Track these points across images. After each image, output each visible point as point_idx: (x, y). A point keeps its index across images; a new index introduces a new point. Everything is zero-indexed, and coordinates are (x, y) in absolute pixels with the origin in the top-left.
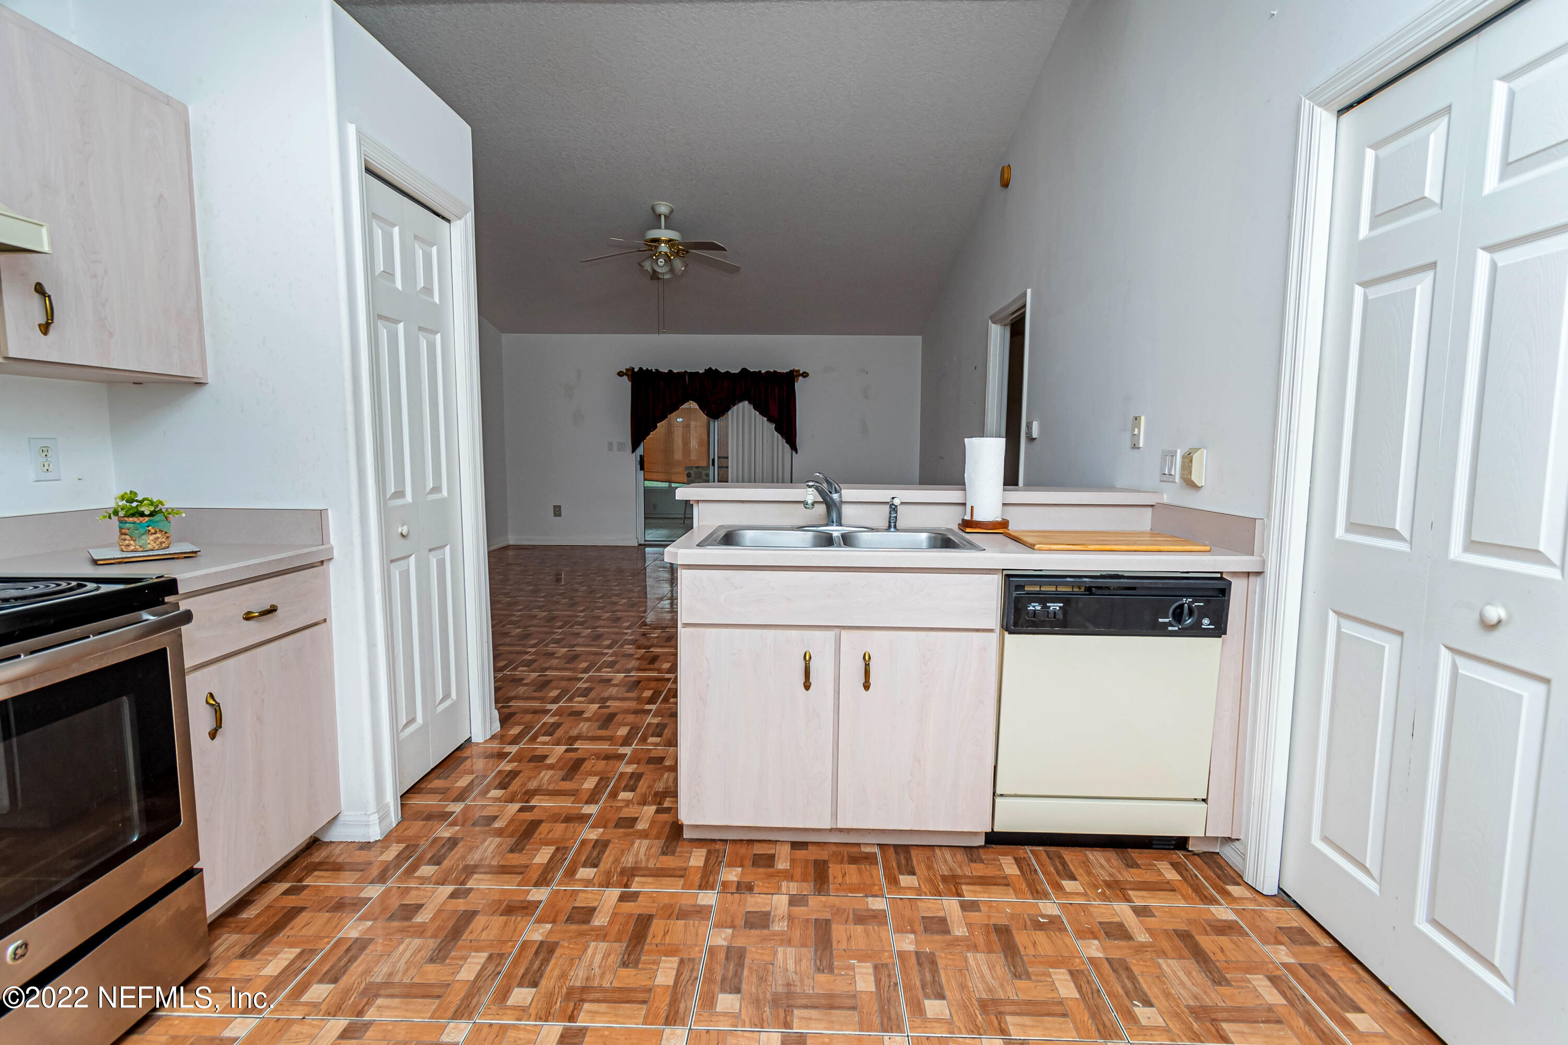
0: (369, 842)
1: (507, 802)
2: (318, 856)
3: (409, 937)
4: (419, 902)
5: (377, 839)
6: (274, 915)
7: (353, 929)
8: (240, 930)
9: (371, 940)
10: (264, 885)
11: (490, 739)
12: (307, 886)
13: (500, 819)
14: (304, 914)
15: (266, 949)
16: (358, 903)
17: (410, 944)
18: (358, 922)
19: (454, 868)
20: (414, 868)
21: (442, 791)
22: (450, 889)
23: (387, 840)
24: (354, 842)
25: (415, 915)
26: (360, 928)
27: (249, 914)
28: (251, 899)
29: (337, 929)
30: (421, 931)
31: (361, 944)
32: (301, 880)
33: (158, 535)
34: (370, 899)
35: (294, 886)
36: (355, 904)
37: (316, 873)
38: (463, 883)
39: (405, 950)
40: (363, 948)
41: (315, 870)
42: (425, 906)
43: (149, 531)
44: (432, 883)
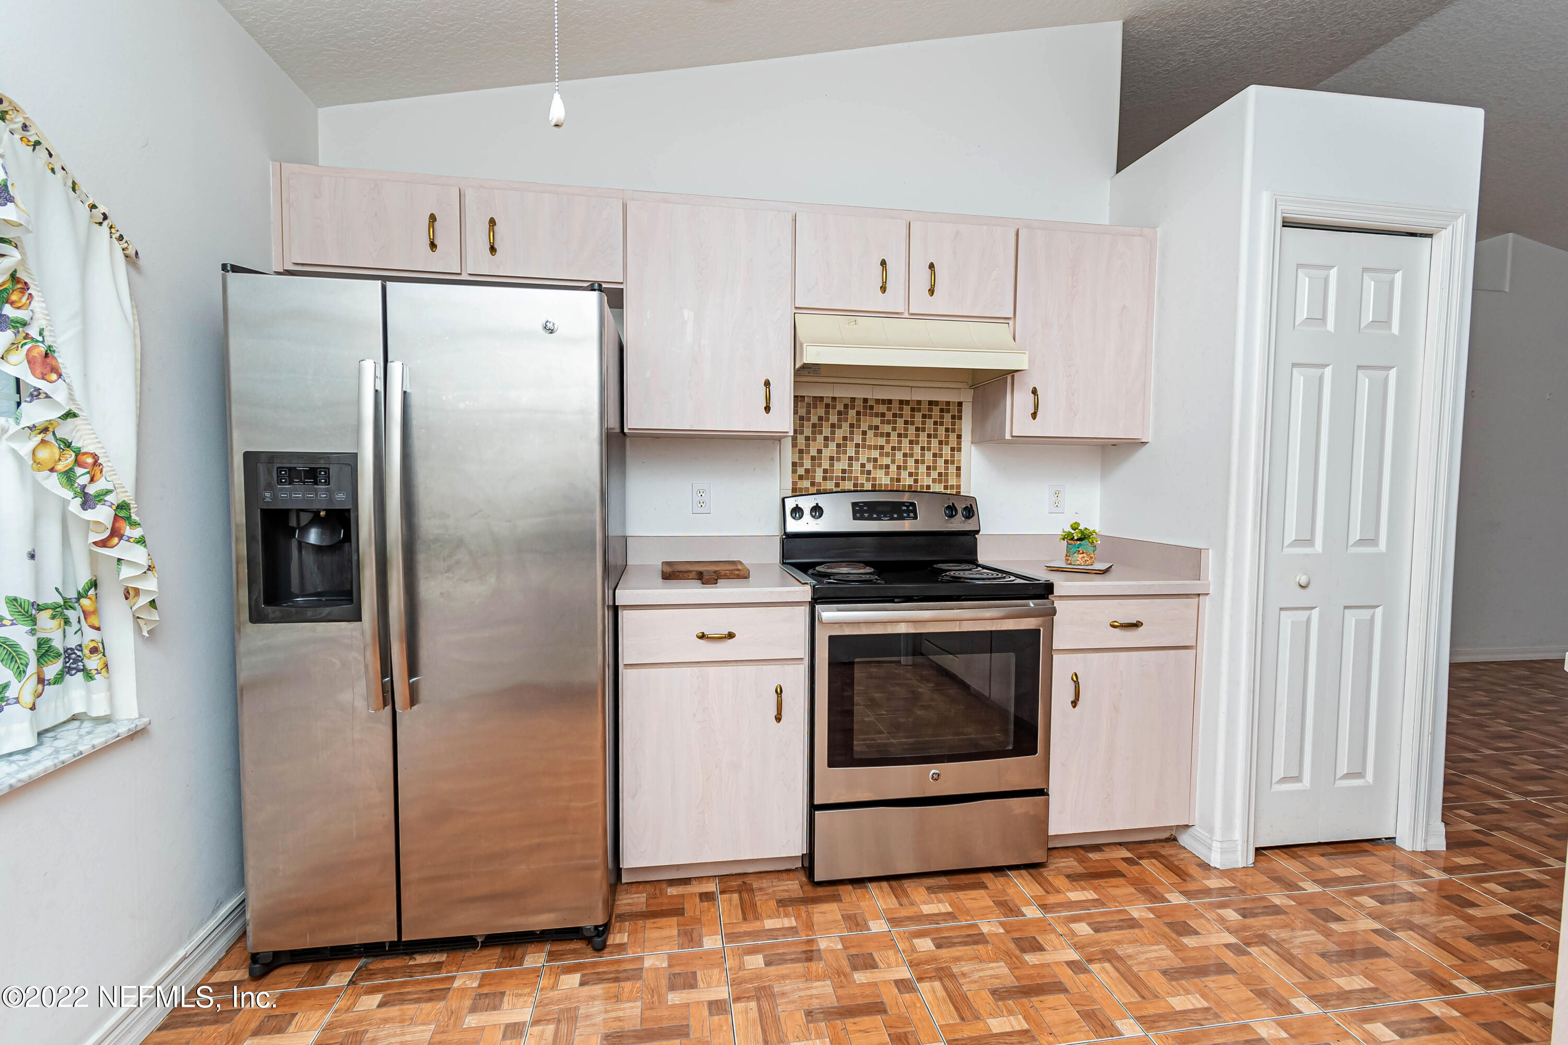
0: (1209, 865)
1: (1370, 916)
2: (1167, 851)
3: (1167, 946)
4: (1198, 930)
5: (1217, 867)
6: (1106, 867)
7: (1139, 911)
8: (1081, 861)
9: (1141, 927)
10: (1118, 846)
11: (1421, 852)
12: (1141, 864)
13: (1343, 924)
14: (1121, 879)
15: (1082, 882)
16: (1157, 897)
17: (1162, 950)
18: (1145, 909)
19: (1255, 929)
20: (1223, 905)
21: (1313, 867)
22: (1232, 940)
23: (1227, 873)
24: (1199, 858)
25: (1185, 935)
26: (1143, 914)
27: (1094, 856)
28: (1104, 848)
29: (1129, 903)
30: (1178, 949)
31: (1132, 924)
32: (1140, 858)
33: (1085, 555)
34: (1169, 902)
35: (1134, 859)
36: (1155, 897)
37: (1154, 861)
38: (1248, 944)
39: (1155, 951)
40: (1131, 927)
41: (1155, 858)
42: (1200, 936)
43: (1079, 551)
44: (1224, 926)
